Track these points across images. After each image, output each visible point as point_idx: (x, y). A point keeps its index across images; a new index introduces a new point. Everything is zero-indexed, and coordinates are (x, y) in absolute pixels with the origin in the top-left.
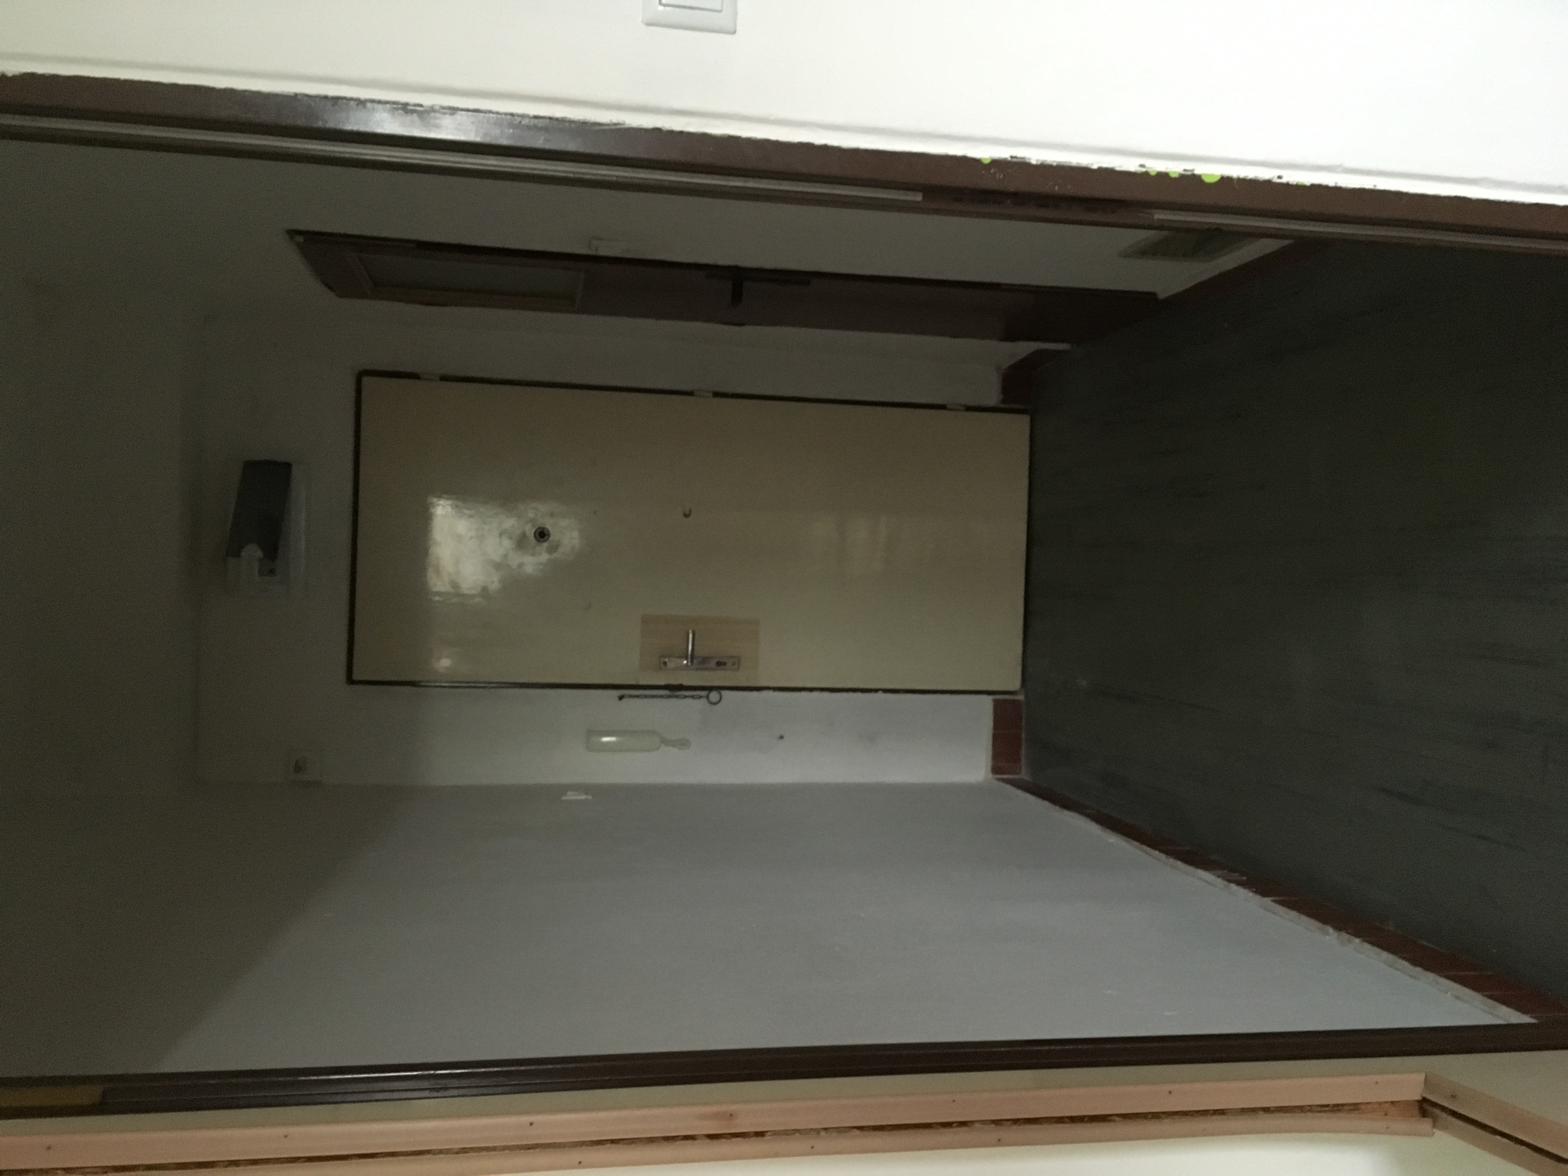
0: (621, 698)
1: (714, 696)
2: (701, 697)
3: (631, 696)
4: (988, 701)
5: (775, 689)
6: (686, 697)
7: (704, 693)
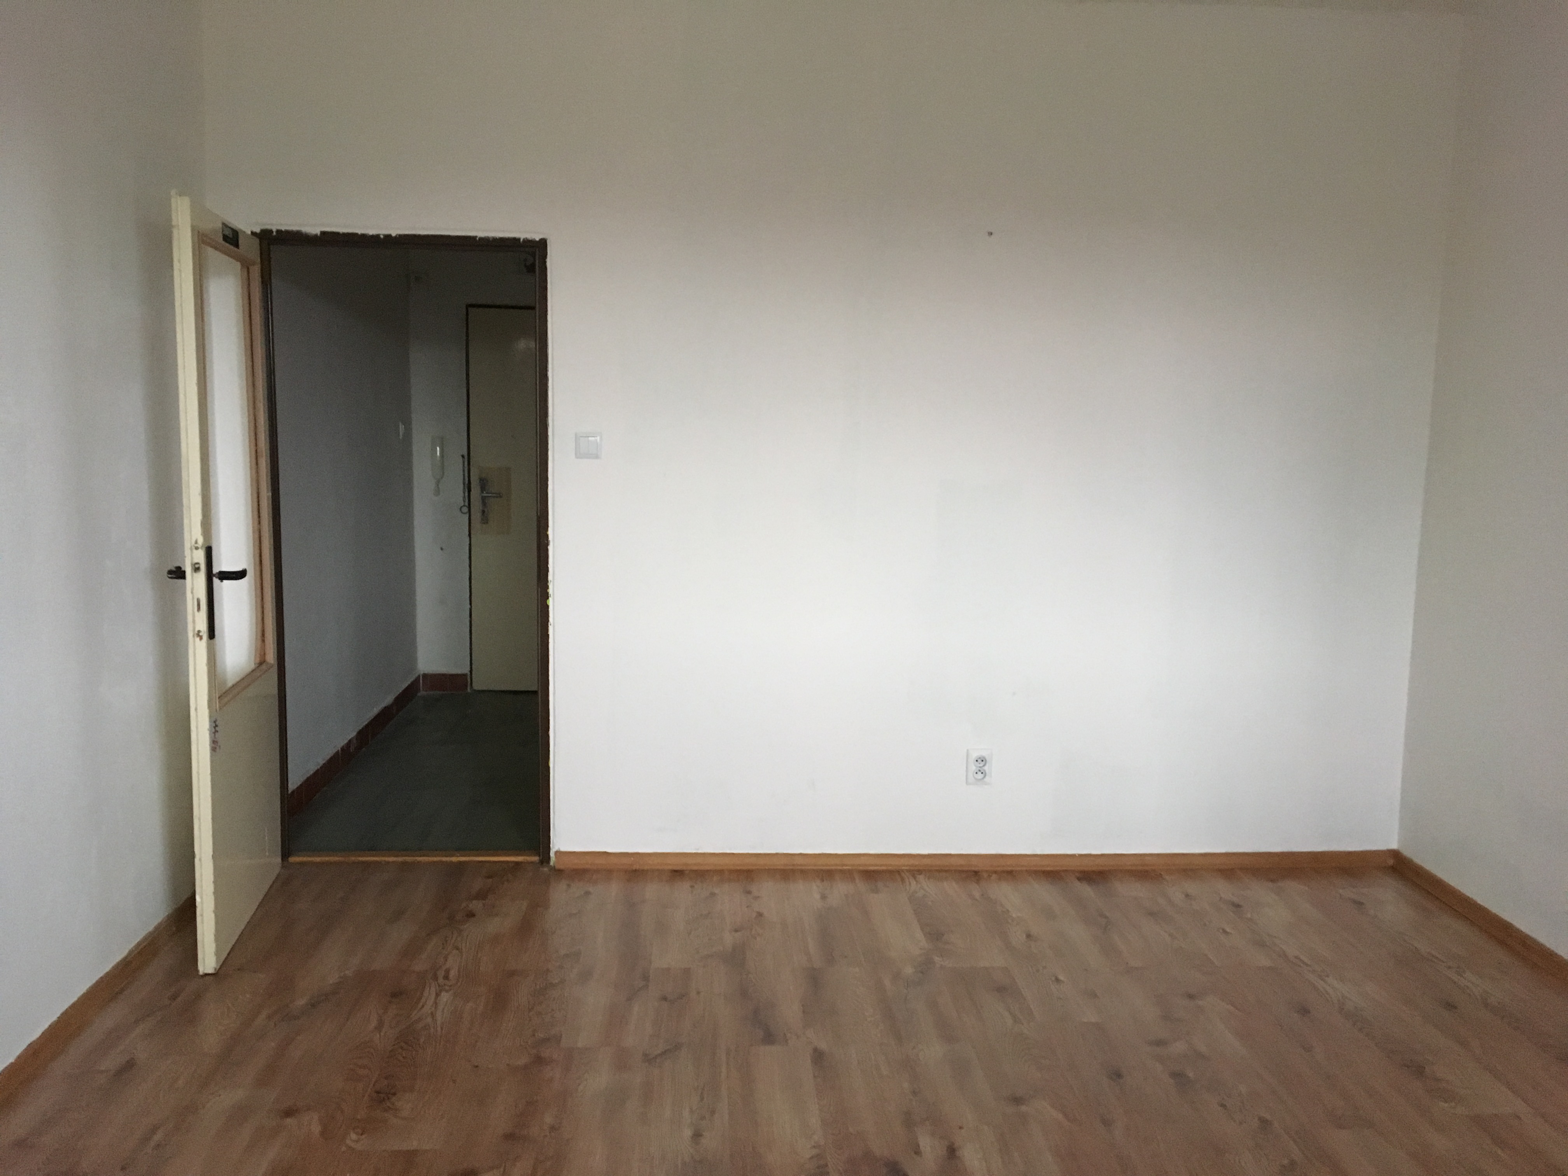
0: (463, 456)
1: (465, 510)
2: (464, 501)
3: (464, 462)
4: (466, 670)
5: (470, 544)
6: (464, 493)
7: (467, 504)
